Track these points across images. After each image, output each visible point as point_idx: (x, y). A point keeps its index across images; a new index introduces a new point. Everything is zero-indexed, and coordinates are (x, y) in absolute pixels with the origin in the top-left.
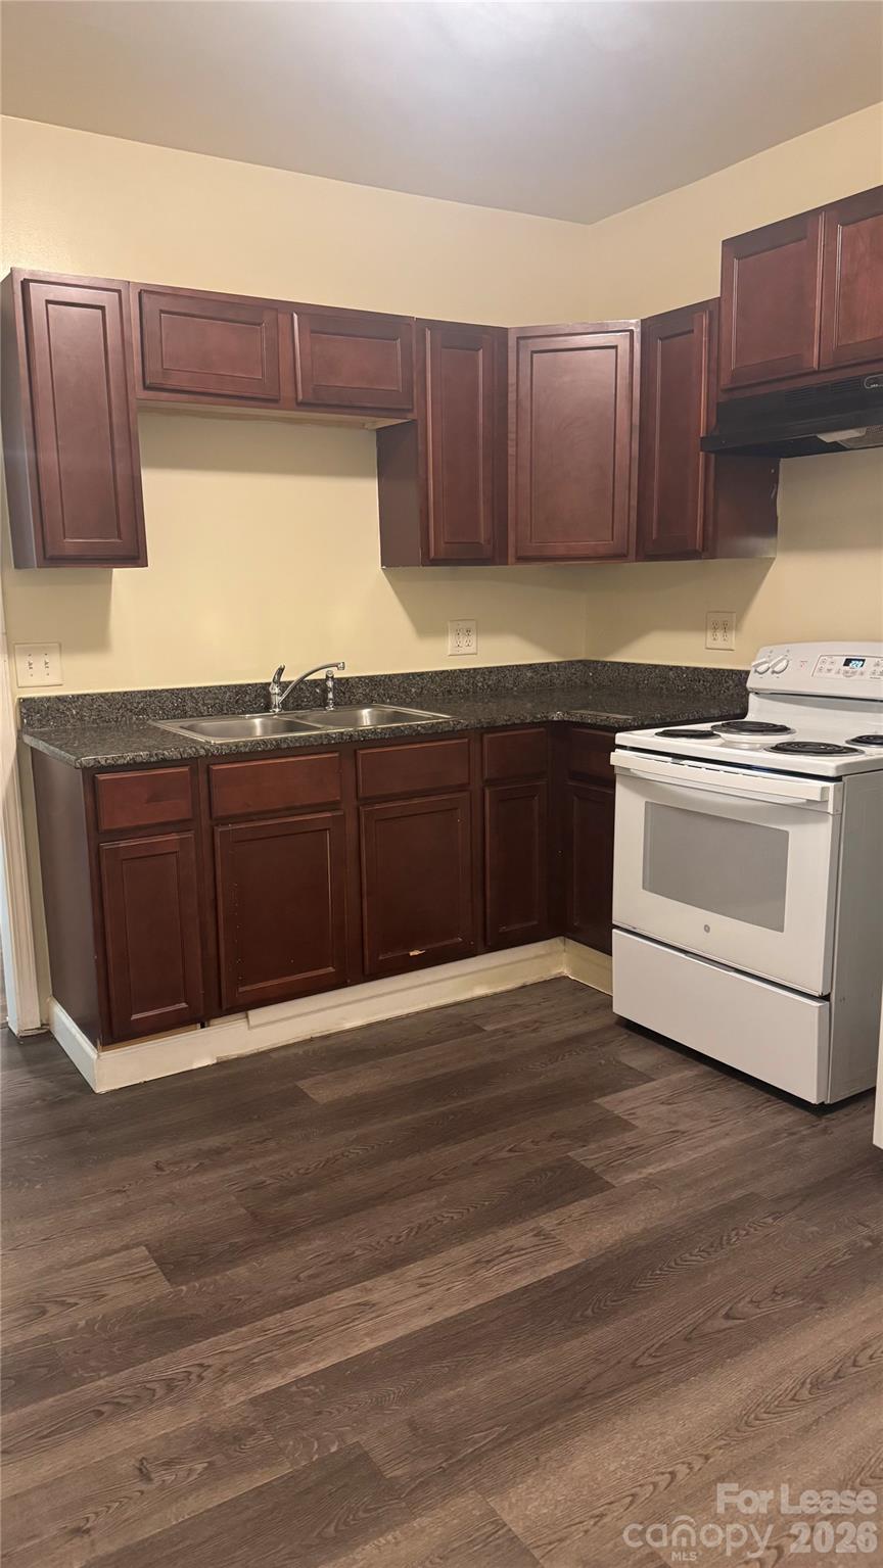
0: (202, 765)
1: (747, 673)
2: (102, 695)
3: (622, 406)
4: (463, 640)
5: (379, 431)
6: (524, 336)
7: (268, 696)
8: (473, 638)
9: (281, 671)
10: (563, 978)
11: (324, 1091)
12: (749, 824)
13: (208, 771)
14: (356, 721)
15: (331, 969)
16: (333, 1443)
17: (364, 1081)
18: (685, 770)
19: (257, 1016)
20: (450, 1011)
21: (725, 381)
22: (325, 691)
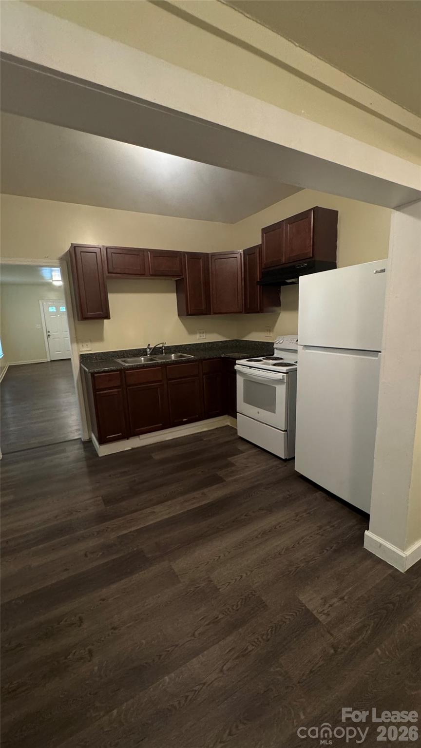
0: (123, 371)
1: (274, 343)
2: (102, 353)
3: (239, 273)
4: (202, 335)
5: (176, 281)
6: (213, 255)
7: (146, 352)
8: (204, 335)
9: (149, 345)
10: (228, 426)
11: (157, 456)
12: (267, 385)
13: (125, 373)
14: (171, 358)
15: (161, 425)
16: (135, 548)
17: (169, 453)
18: (252, 371)
19: (142, 437)
20: (196, 435)
21: (263, 266)
22: (163, 350)
